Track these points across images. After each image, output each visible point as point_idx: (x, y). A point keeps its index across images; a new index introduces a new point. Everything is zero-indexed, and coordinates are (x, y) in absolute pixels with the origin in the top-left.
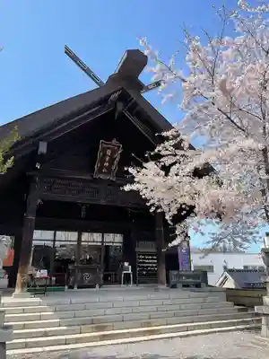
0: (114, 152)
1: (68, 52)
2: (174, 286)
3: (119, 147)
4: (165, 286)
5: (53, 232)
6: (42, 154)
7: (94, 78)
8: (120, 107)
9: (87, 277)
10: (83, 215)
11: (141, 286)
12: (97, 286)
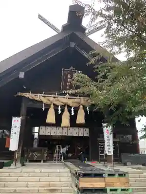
1: (40, 17)
2: (125, 164)
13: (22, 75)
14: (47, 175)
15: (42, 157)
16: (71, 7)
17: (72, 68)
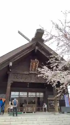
0: (36, 64)
1: (19, 32)
2: (63, 113)
3: (38, 62)
4: (58, 113)
5: (19, 92)
6: (11, 66)
7: (28, 39)
8: (37, 48)
9: (30, 109)
10: (28, 86)
11: (50, 113)
12: (33, 112)
13: (11, 64)
14: (25, 120)
15: (33, 110)
16: (37, 30)
17: (36, 59)
